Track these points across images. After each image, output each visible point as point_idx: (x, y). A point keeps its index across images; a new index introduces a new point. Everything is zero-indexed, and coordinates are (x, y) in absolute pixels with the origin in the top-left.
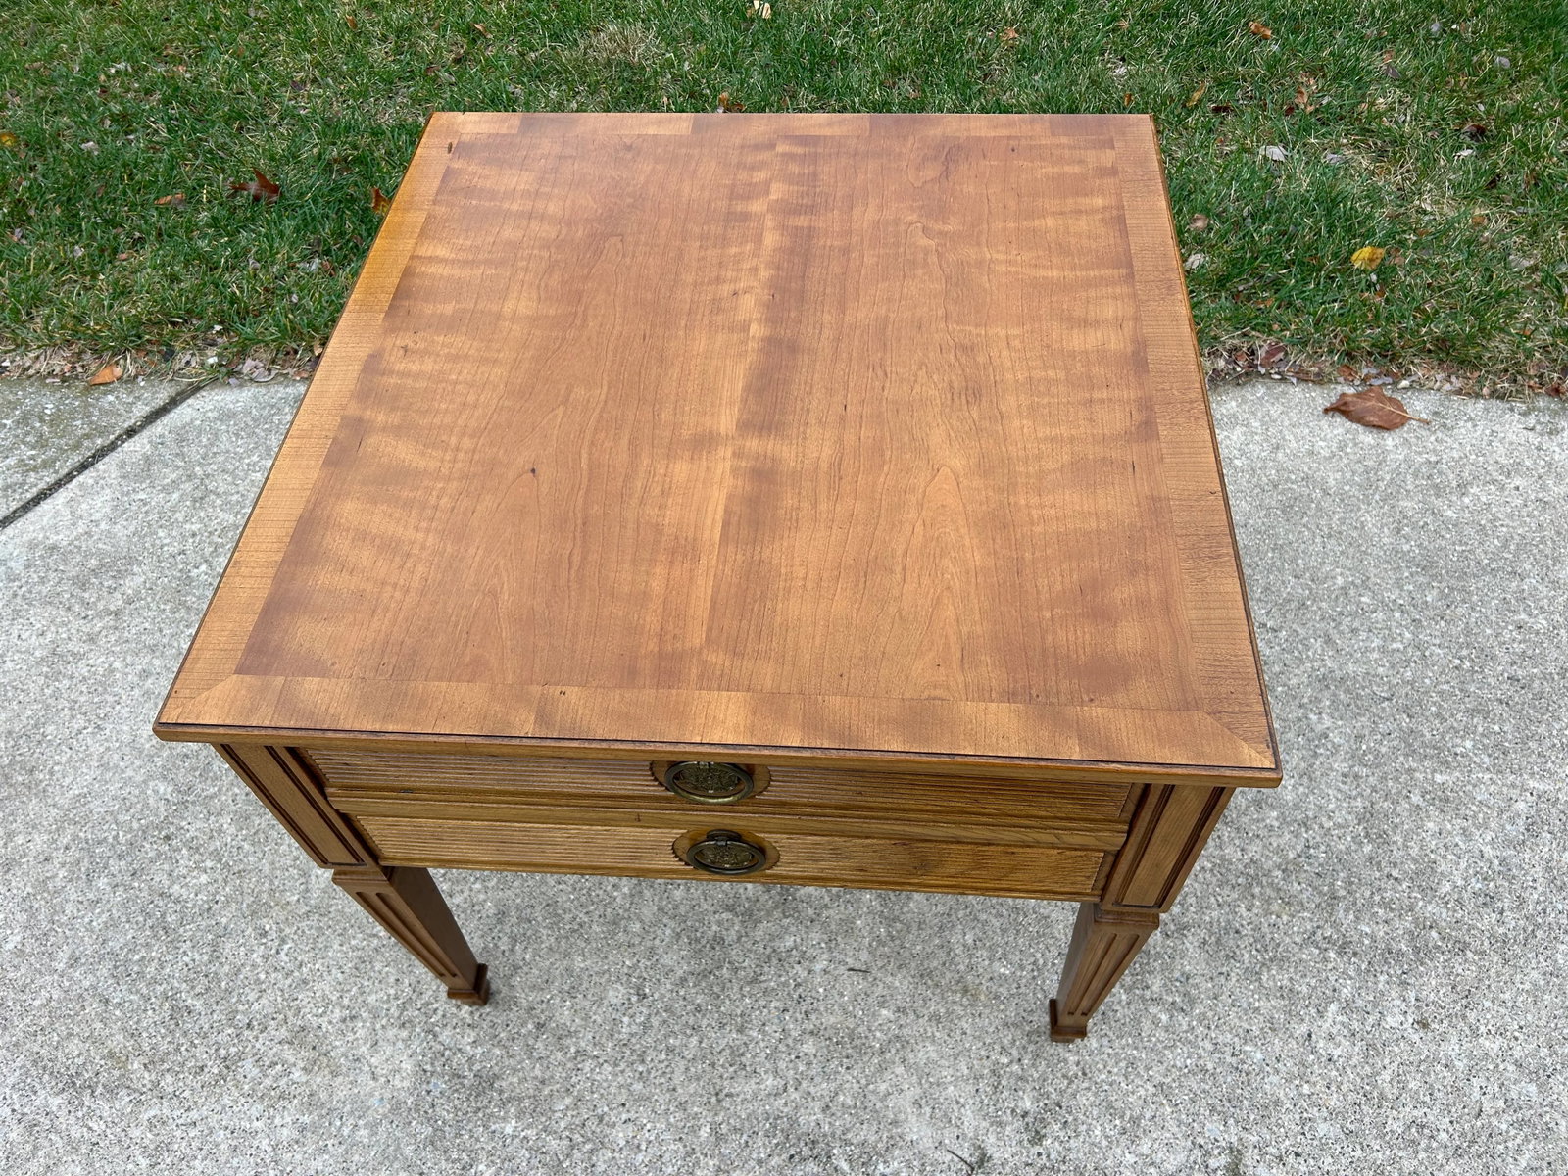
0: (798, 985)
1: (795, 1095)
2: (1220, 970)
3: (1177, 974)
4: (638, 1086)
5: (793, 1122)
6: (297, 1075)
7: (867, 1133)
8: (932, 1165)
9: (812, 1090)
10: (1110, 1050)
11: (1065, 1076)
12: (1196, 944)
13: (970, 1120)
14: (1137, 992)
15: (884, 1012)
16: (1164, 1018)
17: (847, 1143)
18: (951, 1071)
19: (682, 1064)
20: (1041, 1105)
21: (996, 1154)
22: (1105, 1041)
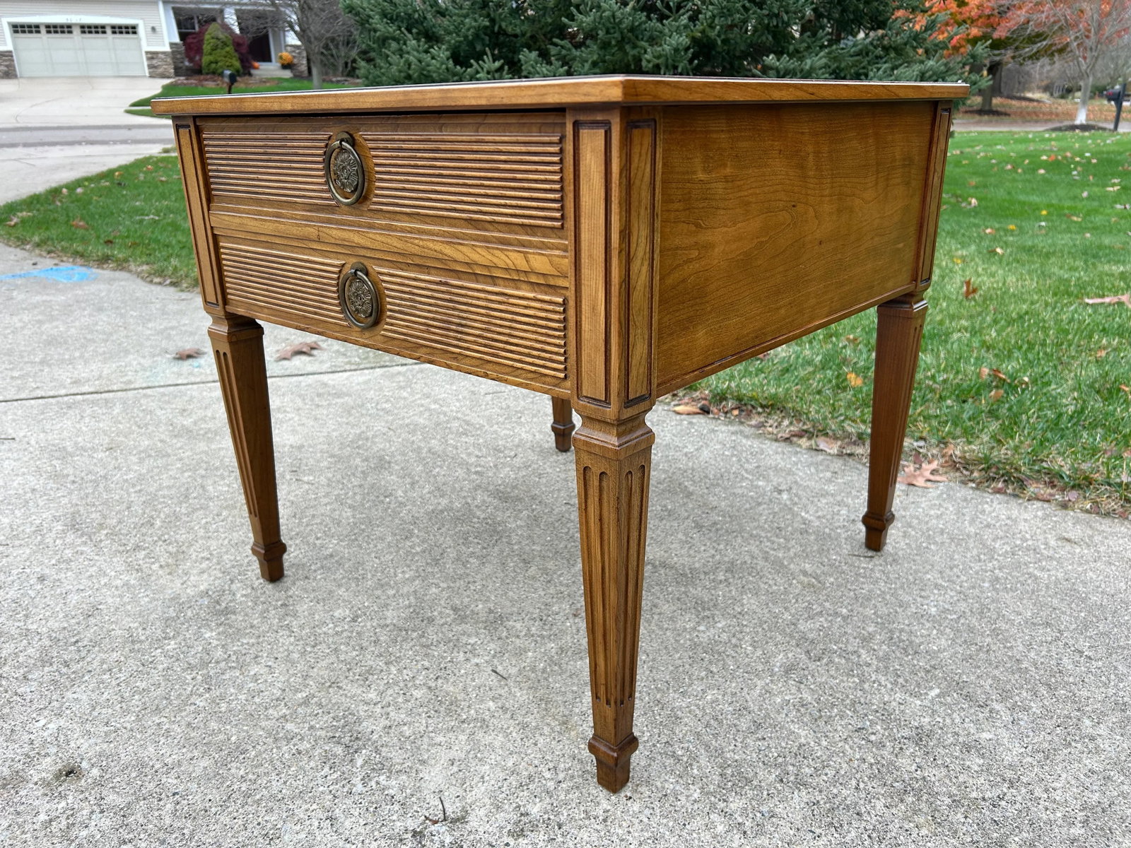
0: (451, 661)
1: (378, 709)
2: (813, 829)
3: (765, 809)
4: (296, 656)
5: (359, 721)
6: (155, 567)
7: (397, 756)
8: (419, 799)
9: (392, 714)
10: (646, 820)
11: (585, 812)
12: (805, 800)
13: (480, 792)
14: (713, 799)
15: (491, 703)
16: (720, 829)
17: (377, 751)
18: (499, 758)
19: (333, 659)
20: (546, 816)
21: (473, 822)
22: (647, 812)
